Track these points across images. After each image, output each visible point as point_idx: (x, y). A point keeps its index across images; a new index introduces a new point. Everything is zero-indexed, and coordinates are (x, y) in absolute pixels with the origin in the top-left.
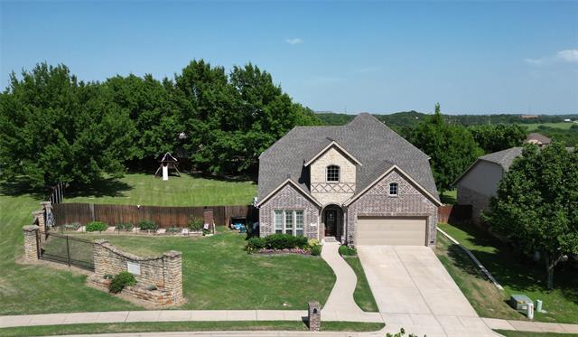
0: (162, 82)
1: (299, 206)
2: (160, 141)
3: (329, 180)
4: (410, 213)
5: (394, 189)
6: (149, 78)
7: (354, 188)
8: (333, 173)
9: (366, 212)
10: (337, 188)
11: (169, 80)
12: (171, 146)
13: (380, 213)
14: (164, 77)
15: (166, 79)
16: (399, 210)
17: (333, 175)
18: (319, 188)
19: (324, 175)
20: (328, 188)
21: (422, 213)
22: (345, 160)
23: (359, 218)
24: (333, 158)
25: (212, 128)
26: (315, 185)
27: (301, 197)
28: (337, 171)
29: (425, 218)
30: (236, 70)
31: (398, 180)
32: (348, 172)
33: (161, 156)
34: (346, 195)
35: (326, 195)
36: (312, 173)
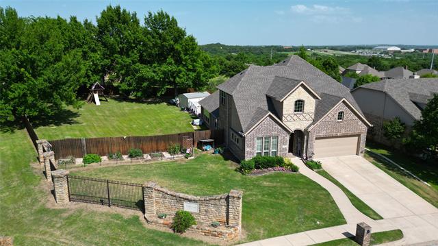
0: (82, 23)
1: (274, 133)
2: (90, 73)
3: (295, 111)
4: (350, 133)
5: (341, 115)
6: (74, 19)
7: (313, 117)
8: (299, 105)
9: (322, 134)
10: (301, 117)
11: (89, 21)
12: (98, 77)
13: (331, 134)
14: (85, 19)
15: (87, 20)
16: (343, 131)
17: (298, 108)
18: (289, 118)
19: (292, 107)
20: (295, 118)
21: (357, 132)
22: (308, 95)
23: (316, 139)
24: (300, 94)
25: (134, 62)
26: (286, 116)
27: (277, 126)
28: (302, 104)
29: (359, 136)
30: (150, 15)
31: (345, 109)
32: (310, 105)
33: (92, 85)
34: (307, 122)
35: (294, 122)
36: (284, 107)
